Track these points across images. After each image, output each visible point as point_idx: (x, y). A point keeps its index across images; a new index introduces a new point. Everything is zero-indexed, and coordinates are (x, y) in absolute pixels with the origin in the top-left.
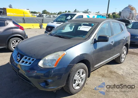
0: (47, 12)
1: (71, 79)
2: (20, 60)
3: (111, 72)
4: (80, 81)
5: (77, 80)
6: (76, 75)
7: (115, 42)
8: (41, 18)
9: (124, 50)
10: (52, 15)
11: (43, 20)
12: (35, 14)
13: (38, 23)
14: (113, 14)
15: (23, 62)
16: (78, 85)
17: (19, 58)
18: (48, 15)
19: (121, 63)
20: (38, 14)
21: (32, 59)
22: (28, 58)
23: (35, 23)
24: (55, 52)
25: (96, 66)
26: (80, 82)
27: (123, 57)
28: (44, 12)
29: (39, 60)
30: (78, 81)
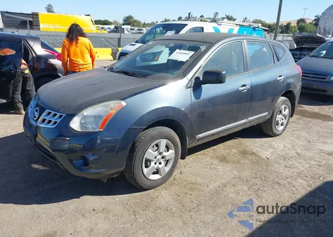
0: (135, 21)
1: (138, 157)
2: (38, 118)
3: (244, 153)
4: (160, 163)
5: (153, 161)
6: (150, 150)
7: (251, 87)
8: (116, 35)
9: (283, 107)
10: (144, 29)
11: (119, 39)
12: (106, 27)
13: (109, 47)
14: (298, 23)
15: (44, 120)
16: (157, 172)
17: (37, 114)
18: (136, 28)
19: (273, 135)
20: (112, 27)
21: (59, 114)
22: (53, 113)
23: (102, 47)
24: (103, 102)
25: (200, 136)
26: (160, 166)
27: (280, 122)
28: (129, 21)
29: (71, 116)
30: (155, 163)
